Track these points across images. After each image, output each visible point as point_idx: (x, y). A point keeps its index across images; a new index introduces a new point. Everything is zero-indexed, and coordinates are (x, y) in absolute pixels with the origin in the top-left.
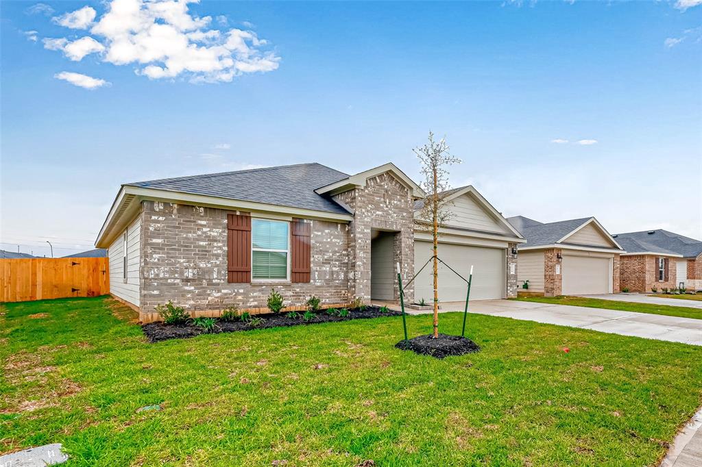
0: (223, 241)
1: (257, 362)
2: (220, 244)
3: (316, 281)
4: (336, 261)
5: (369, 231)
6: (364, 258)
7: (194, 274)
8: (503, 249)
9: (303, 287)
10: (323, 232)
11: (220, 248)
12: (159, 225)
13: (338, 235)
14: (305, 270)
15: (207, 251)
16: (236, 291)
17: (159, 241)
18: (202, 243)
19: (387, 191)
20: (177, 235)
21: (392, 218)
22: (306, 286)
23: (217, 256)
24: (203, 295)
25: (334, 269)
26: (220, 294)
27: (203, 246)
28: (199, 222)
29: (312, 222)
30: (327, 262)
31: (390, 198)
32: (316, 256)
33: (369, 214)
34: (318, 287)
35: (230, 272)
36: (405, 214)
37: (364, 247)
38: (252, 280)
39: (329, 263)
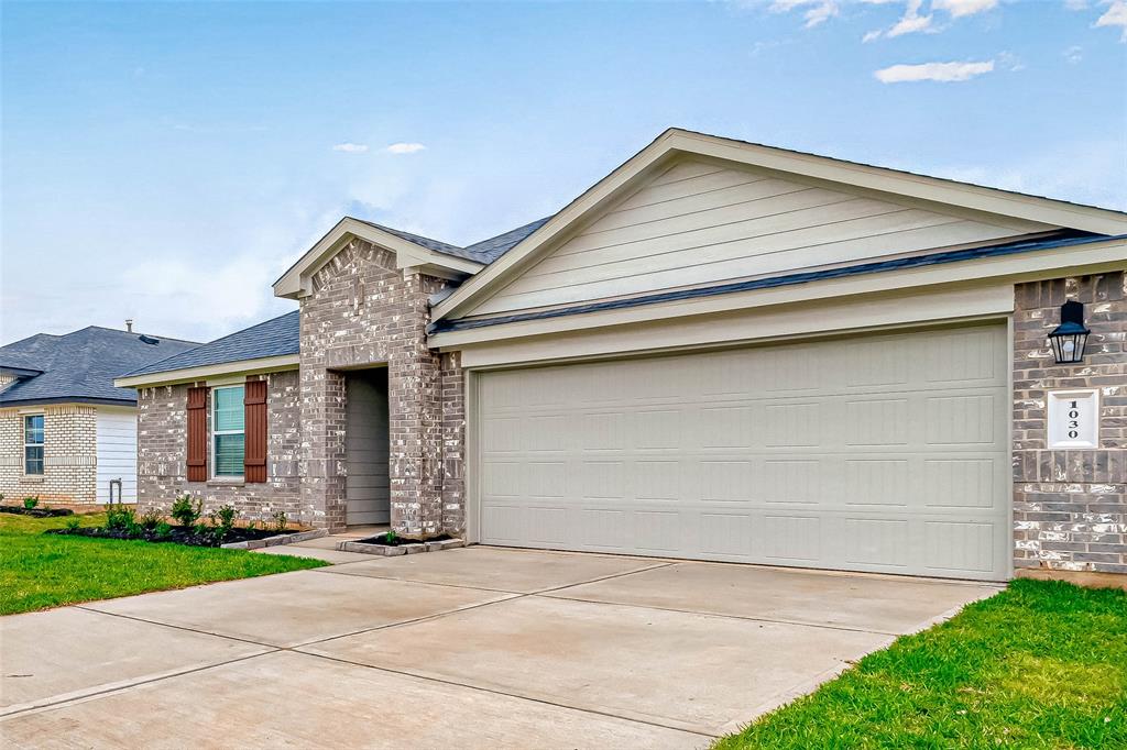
0: (185, 426)
2: (183, 430)
3: (274, 479)
5: (323, 375)
7: (165, 470)
9: (259, 490)
10: (283, 390)
12: (145, 415)
14: (259, 461)
15: (173, 441)
16: (195, 492)
17: (145, 433)
18: (170, 431)
20: (155, 424)
22: (262, 486)
27: (171, 435)
28: (168, 405)
29: (268, 378)
30: (289, 444)
31: (363, 293)
32: (275, 436)
33: (323, 341)
34: (277, 490)
35: (189, 466)
36: (396, 318)
37: (313, 411)
38: (213, 478)
39: (292, 447)
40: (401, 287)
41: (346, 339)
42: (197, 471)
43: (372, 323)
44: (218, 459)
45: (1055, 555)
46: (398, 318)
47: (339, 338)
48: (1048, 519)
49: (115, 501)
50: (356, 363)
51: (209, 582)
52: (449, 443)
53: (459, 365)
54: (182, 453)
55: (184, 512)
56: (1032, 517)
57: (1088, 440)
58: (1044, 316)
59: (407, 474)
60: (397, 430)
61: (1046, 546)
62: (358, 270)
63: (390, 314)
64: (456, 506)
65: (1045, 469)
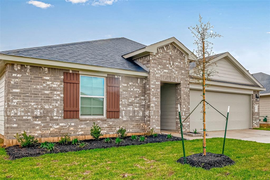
0: (60, 91)
1: (83, 172)
2: (58, 93)
3: (123, 117)
4: (137, 103)
5: (159, 83)
6: (156, 101)
7: (41, 113)
8: (249, 95)
9: (115, 121)
10: (128, 84)
11: (59, 95)
12: (17, 80)
13: (138, 86)
14: (116, 110)
15: (49, 97)
16: (69, 124)
17: (17, 91)
18: (46, 92)
19: (171, 56)
20: (29, 86)
21: (175, 74)
22: (116, 120)
23: (57, 100)
24: (47, 127)
25: (136, 109)
26: (58, 127)
27: (47, 94)
28: (45, 78)
29: (120, 77)
30: (131, 104)
31: (173, 60)
32: (123, 100)
33: (159, 72)
34: (124, 121)
35: (65, 111)
37: (156, 94)
38: (80, 116)
39: (132, 105)
40: (184, 63)
41: (168, 73)
43: (176, 71)
45: (255, 125)
46: (183, 72)
47: (165, 72)
48: (255, 120)
50: (171, 81)
54: (60, 104)
57: (257, 111)
58: (255, 95)
59: (186, 115)
60: (183, 103)
62: (172, 53)
63: (181, 70)
65: (255, 114)
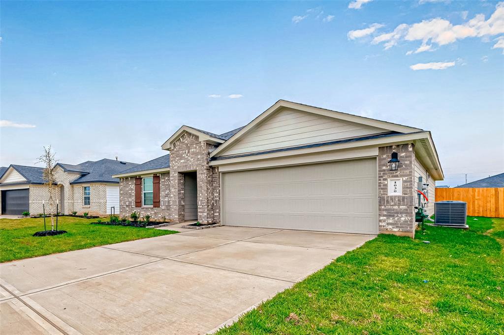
2: (134, 191)
3: (162, 206)
5: (177, 174)
6: (175, 192)
7: (128, 204)
10: (165, 179)
11: (134, 193)
14: (158, 200)
16: (137, 210)
17: (122, 192)
20: (125, 189)
22: (158, 209)
23: (133, 196)
27: (130, 193)
28: (129, 183)
29: (160, 175)
31: (189, 148)
32: (162, 193)
33: (177, 164)
34: (163, 209)
35: (136, 202)
36: (199, 157)
37: (174, 185)
38: (143, 206)
39: (168, 196)
40: (201, 147)
41: (184, 163)
42: (138, 204)
43: (192, 158)
44: (145, 200)
45: (390, 227)
47: (181, 163)
48: (388, 216)
49: (113, 214)
50: (187, 170)
51: (142, 238)
52: (215, 195)
53: (218, 171)
54: (134, 198)
55: (134, 217)
56: (384, 216)
57: (399, 193)
58: (387, 157)
59: (203, 204)
60: (200, 191)
61: (388, 224)
62: (187, 141)
63: (197, 155)
64: (217, 214)
65: (388, 201)
